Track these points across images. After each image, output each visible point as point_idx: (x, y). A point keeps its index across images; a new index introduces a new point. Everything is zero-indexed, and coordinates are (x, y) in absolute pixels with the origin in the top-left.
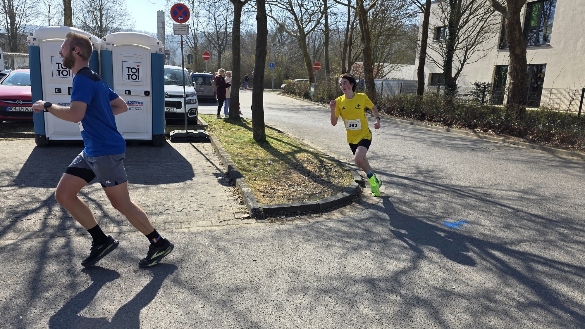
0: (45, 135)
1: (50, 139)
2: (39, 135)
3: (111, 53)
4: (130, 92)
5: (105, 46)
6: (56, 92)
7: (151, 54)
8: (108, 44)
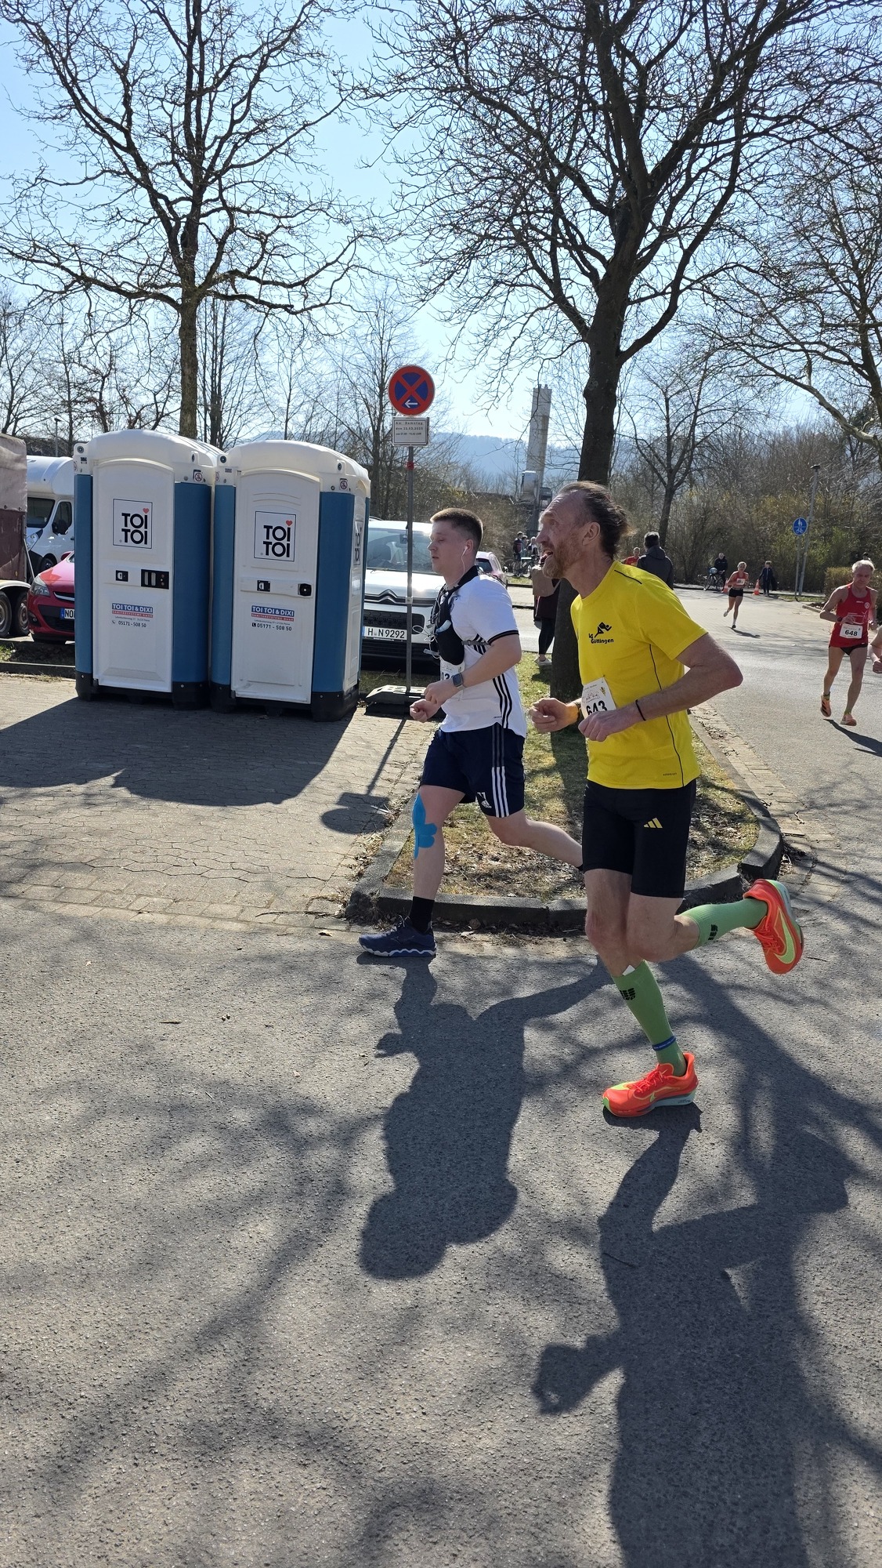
0: (91, 675)
1: (101, 683)
2: (82, 674)
3: (232, 491)
4: (267, 586)
5: (223, 475)
6: (117, 579)
7: (321, 493)
8: (228, 470)
